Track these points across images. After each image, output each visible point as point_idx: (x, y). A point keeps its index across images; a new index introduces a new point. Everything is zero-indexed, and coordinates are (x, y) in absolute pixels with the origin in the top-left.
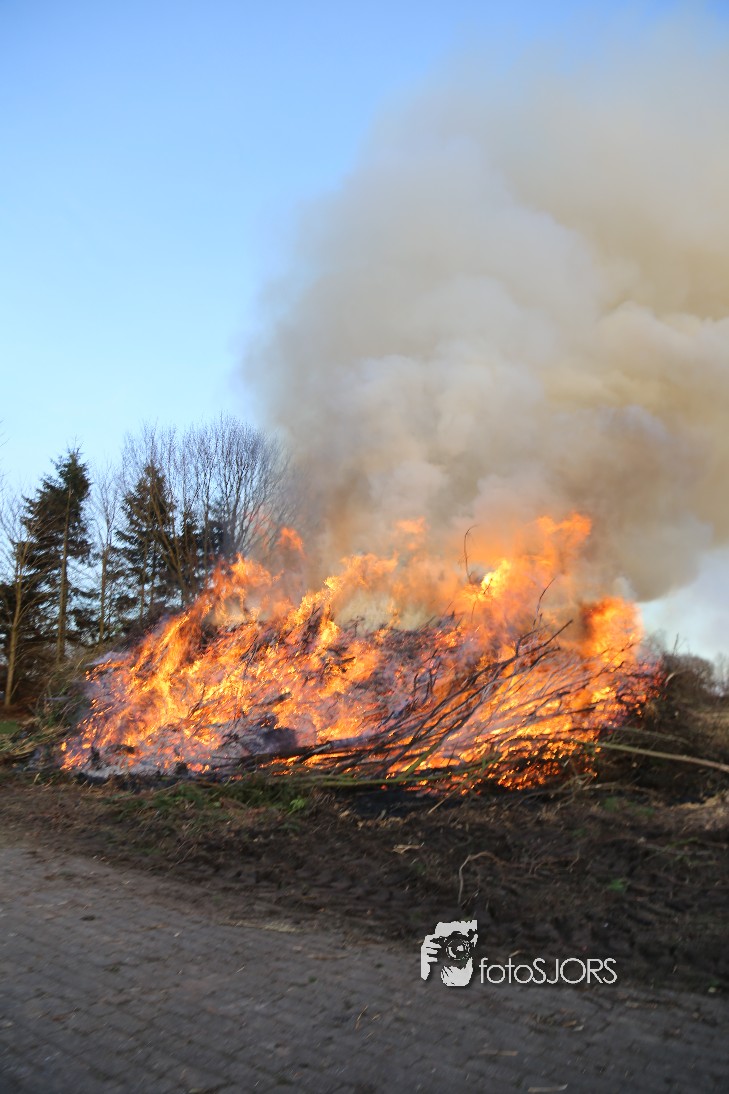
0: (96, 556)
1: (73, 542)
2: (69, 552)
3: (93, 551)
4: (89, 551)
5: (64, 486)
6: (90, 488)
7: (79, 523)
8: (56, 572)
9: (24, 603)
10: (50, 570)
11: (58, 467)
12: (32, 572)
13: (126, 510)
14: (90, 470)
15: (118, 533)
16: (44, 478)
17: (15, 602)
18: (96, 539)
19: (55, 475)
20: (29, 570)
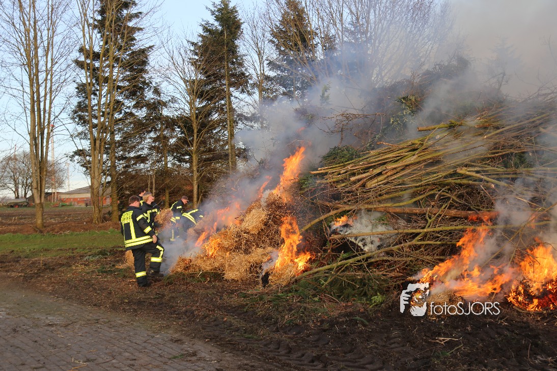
0: (254, 85)
1: (233, 75)
2: (231, 84)
3: (251, 82)
4: (247, 82)
5: (220, 28)
6: (243, 26)
7: (236, 59)
8: (223, 102)
9: (199, 131)
10: (218, 102)
11: (213, 13)
12: (204, 104)
13: (274, 42)
14: (240, 12)
15: (270, 63)
16: (203, 23)
17: (193, 131)
18: (252, 71)
19: (212, 20)
20: (201, 102)
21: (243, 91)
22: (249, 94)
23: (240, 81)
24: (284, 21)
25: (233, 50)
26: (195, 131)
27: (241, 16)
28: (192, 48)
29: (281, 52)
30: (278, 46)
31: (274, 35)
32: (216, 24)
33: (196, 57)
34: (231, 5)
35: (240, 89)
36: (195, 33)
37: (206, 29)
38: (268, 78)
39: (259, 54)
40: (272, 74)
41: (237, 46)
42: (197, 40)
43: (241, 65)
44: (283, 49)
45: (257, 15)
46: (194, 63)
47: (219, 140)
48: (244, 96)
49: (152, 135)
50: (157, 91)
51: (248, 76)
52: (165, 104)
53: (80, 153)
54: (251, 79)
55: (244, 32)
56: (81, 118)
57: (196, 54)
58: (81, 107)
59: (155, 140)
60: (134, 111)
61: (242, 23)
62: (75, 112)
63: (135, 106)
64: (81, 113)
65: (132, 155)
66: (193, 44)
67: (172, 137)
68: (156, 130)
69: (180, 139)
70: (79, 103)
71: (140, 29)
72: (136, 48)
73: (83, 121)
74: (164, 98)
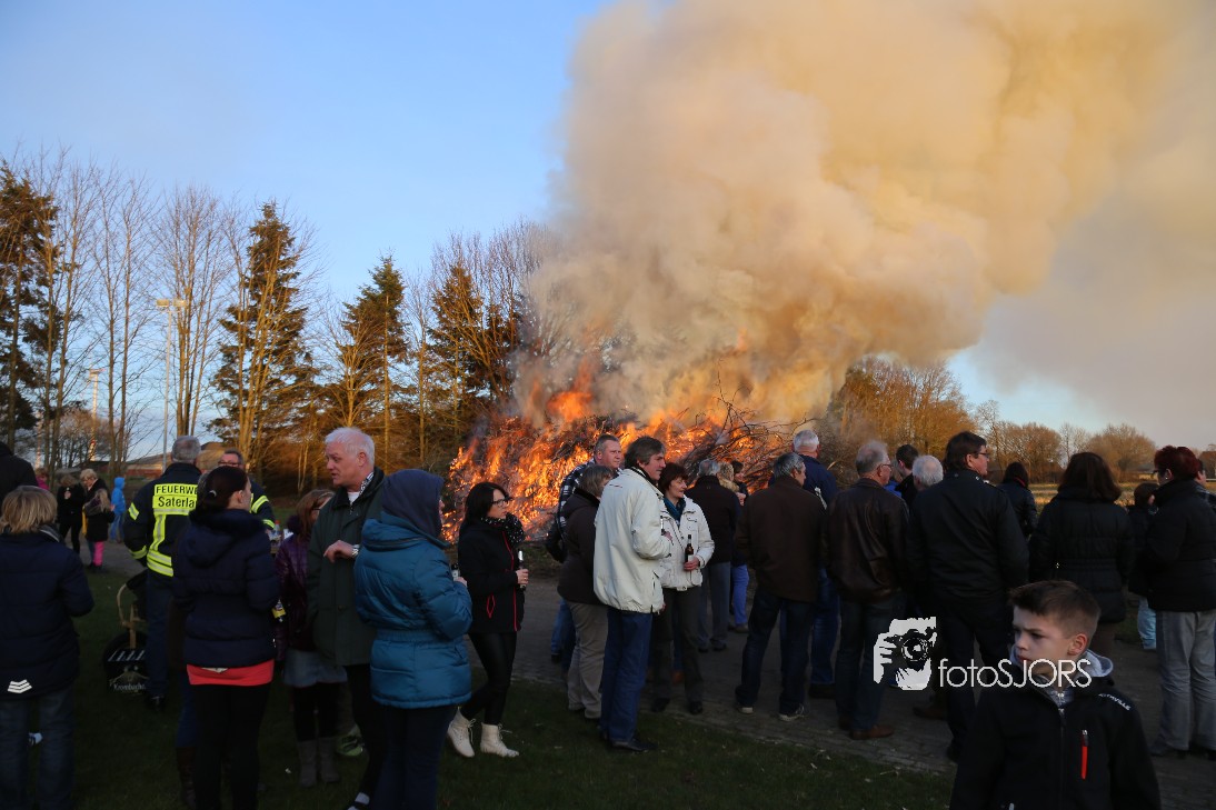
0: (413, 355)
2: (389, 353)
3: (409, 350)
4: (405, 350)
5: (381, 292)
6: (404, 291)
7: (396, 325)
8: (377, 371)
11: (374, 277)
13: (436, 309)
15: (432, 331)
16: (363, 287)
18: (412, 339)
19: (372, 283)
20: (354, 370)
21: (400, 361)
22: (407, 363)
23: (398, 348)
24: (449, 287)
25: (394, 315)
26: (351, 404)
27: (404, 281)
28: (347, 310)
29: (442, 321)
30: (440, 315)
31: (437, 302)
32: (377, 287)
33: (352, 321)
34: (394, 269)
35: (396, 357)
36: (354, 297)
37: (365, 293)
38: (429, 347)
39: (421, 322)
40: (432, 343)
41: (397, 312)
42: (356, 304)
43: (400, 332)
44: (444, 316)
45: (422, 281)
46: (348, 327)
47: (371, 413)
48: (402, 366)
49: (300, 405)
50: (308, 357)
52: (317, 372)
53: (219, 422)
54: (410, 347)
55: (405, 297)
56: (223, 383)
57: (353, 318)
58: (224, 371)
59: (302, 410)
60: (283, 378)
61: (403, 289)
62: (216, 377)
63: (282, 372)
64: (225, 379)
65: (277, 426)
66: (349, 306)
67: (321, 408)
68: (303, 400)
69: (328, 410)
70: (224, 367)
71: (296, 290)
72: (288, 310)
73: (224, 386)
74: (316, 365)
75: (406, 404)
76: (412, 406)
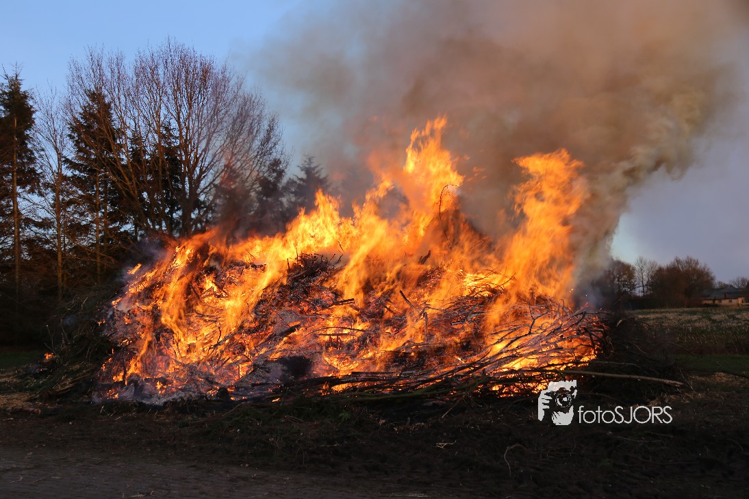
0: (47, 185)
1: (20, 172)
3: (43, 180)
4: (38, 181)
6: (34, 116)
7: (26, 153)
8: (6, 202)
13: (74, 137)
15: (68, 161)
18: (46, 168)
21: (32, 191)
22: (41, 194)
23: (30, 179)
24: (87, 114)
29: (80, 150)
30: (77, 144)
31: (76, 128)
34: (23, 89)
35: (28, 188)
38: (65, 178)
39: (56, 149)
43: (32, 160)
44: (83, 145)
48: (35, 198)
51: (41, 173)
54: (43, 177)
55: (37, 121)
61: (34, 112)
75: (40, 239)
76: (47, 242)
